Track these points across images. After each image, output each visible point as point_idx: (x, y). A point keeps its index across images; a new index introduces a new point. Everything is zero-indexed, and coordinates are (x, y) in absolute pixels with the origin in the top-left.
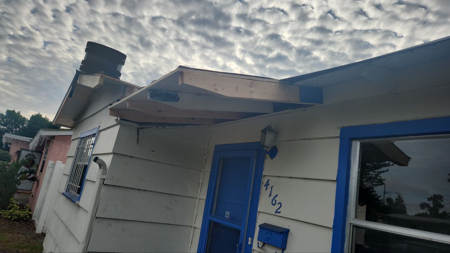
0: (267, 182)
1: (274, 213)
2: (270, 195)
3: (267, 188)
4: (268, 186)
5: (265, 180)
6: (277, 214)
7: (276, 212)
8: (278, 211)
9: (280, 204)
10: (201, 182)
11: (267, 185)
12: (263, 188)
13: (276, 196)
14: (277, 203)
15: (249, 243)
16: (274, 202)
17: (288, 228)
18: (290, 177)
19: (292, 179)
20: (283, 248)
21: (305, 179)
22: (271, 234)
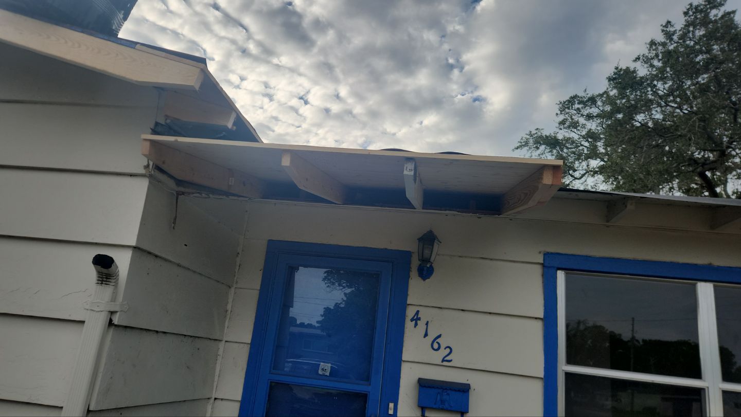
0: (416, 314)
1: (439, 362)
2: (426, 335)
3: (416, 325)
4: (418, 322)
5: (410, 312)
6: (445, 363)
7: (443, 360)
8: (447, 358)
9: (448, 350)
10: (229, 307)
11: (416, 319)
12: (409, 325)
13: (439, 336)
14: (443, 347)
15: (391, 412)
16: (436, 346)
17: (467, 382)
18: (463, 309)
19: (466, 312)
20: (463, 411)
21: (490, 313)
22: (448, 394)
